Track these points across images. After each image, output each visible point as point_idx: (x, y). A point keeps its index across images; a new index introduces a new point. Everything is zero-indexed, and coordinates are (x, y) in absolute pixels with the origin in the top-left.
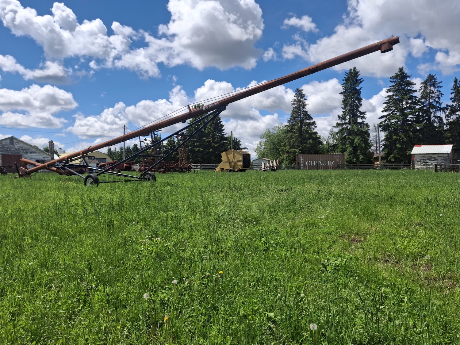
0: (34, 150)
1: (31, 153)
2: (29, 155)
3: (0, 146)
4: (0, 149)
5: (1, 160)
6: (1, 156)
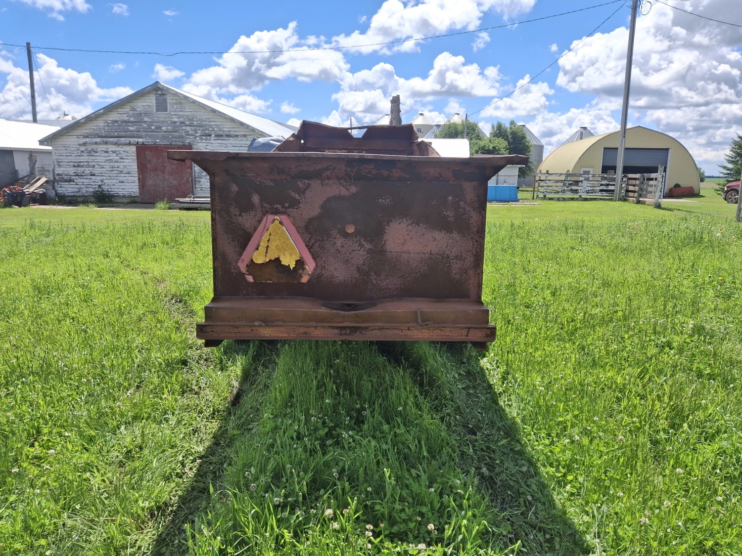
3: (132, 119)
4: (131, 128)
5: (136, 164)
6: (134, 149)
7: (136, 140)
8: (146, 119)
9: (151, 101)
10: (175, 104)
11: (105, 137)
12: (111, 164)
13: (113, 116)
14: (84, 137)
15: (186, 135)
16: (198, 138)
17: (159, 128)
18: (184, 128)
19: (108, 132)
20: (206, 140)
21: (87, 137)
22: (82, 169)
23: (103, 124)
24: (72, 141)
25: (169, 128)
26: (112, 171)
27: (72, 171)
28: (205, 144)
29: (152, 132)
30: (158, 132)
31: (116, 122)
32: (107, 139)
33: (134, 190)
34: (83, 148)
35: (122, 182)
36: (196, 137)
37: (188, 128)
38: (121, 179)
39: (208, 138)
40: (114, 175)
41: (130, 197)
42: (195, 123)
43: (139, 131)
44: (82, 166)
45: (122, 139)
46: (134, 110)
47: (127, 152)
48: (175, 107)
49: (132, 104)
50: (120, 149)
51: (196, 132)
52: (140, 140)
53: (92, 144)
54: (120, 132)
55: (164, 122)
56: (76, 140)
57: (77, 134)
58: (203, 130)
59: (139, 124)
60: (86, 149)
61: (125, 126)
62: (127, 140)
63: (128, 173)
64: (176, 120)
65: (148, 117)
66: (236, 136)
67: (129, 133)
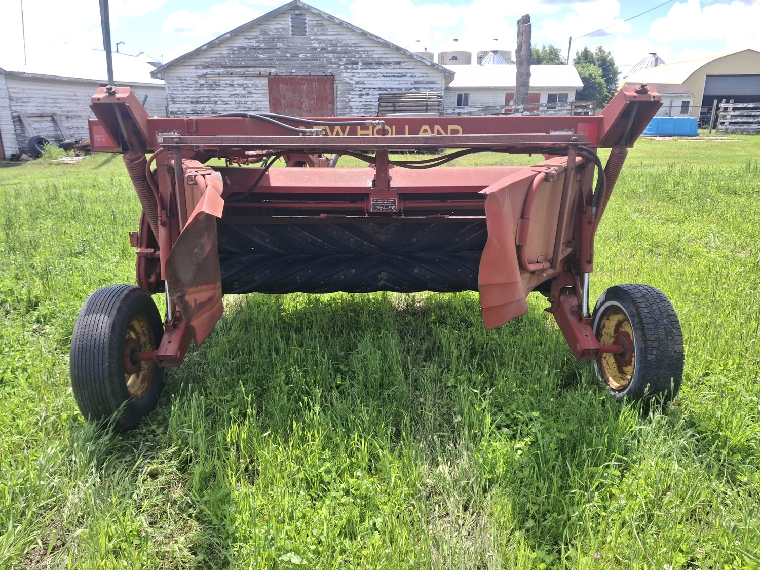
0: (378, 52)
1: (367, 64)
2: (362, 73)
3: (262, 45)
4: (262, 56)
5: (268, 99)
6: (265, 81)
7: (268, 70)
8: (280, 45)
9: (286, 22)
10: (315, 26)
11: (230, 67)
12: (236, 99)
13: (240, 42)
14: (204, 68)
15: (328, 64)
16: (342, 67)
17: (295, 55)
18: (325, 55)
19: (233, 60)
20: (352, 69)
21: (208, 67)
22: (202, 106)
23: (227, 52)
24: (189, 73)
25: (308, 55)
26: (238, 107)
27: (189, 108)
28: (350, 75)
29: (288, 60)
30: (294, 60)
31: (244, 48)
32: (233, 69)
34: (202, 81)
36: (339, 66)
37: (331, 56)
39: (355, 66)
42: (339, 49)
43: (271, 60)
44: (202, 103)
45: (251, 70)
46: (265, 33)
47: (257, 85)
48: (315, 29)
49: (263, 27)
50: (248, 82)
51: (340, 60)
52: (273, 71)
53: (213, 75)
54: (248, 60)
55: (301, 48)
56: (194, 71)
57: (196, 64)
58: (349, 57)
59: (271, 51)
60: (207, 82)
61: (255, 53)
62: (256, 71)
63: (258, 110)
64: (317, 45)
65: (282, 43)
66: (389, 64)
67: (259, 62)
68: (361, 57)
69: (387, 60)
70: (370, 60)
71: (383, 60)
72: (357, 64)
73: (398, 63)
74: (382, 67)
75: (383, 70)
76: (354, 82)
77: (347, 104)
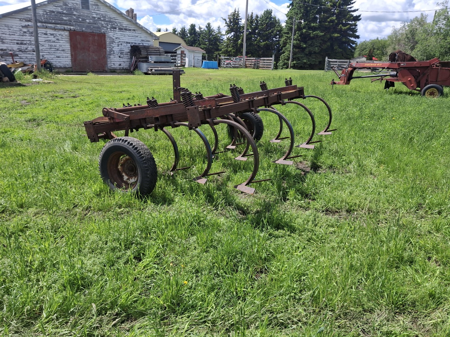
1: (120, 29)
2: (118, 33)
3: (65, 12)
4: (65, 18)
5: (69, 44)
6: (67, 33)
7: (69, 27)
8: (75, 13)
9: (78, 1)
10: (94, 5)
11: (45, 23)
12: (49, 43)
13: (50, 8)
14: (26, 21)
15: (102, 27)
16: (109, 30)
17: (84, 20)
18: (100, 22)
19: (47, 19)
20: (114, 31)
21: (29, 21)
22: (25, 46)
23: (42, 13)
24: (16, 24)
25: (91, 21)
26: (51, 48)
27: (16, 47)
28: (113, 34)
29: (80, 22)
30: (84, 23)
31: (53, 12)
32: (47, 24)
33: (67, 63)
34: (25, 30)
35: (59, 57)
36: (107, 29)
37: (103, 23)
38: (58, 55)
39: (115, 30)
40: (52, 52)
41: (65, 68)
42: (107, 19)
43: (71, 21)
44: (25, 44)
45: (58, 26)
46: (66, 5)
47: (62, 36)
48: (94, 7)
49: (65, 1)
50: (57, 33)
51: (108, 26)
52: (72, 28)
54: (56, 20)
55: (87, 16)
56: (19, 22)
57: (20, 18)
58: (112, 24)
59: (70, 15)
60: (28, 31)
61: (60, 16)
62: (62, 27)
63: (63, 50)
64: (95, 16)
65: (76, 12)
66: (130, 30)
67: (63, 21)
68: (117, 25)
69: (129, 28)
70: (122, 27)
71: (127, 28)
72: (116, 28)
73: (134, 30)
74: (127, 31)
75: (127, 33)
76: (115, 38)
77: (112, 49)
